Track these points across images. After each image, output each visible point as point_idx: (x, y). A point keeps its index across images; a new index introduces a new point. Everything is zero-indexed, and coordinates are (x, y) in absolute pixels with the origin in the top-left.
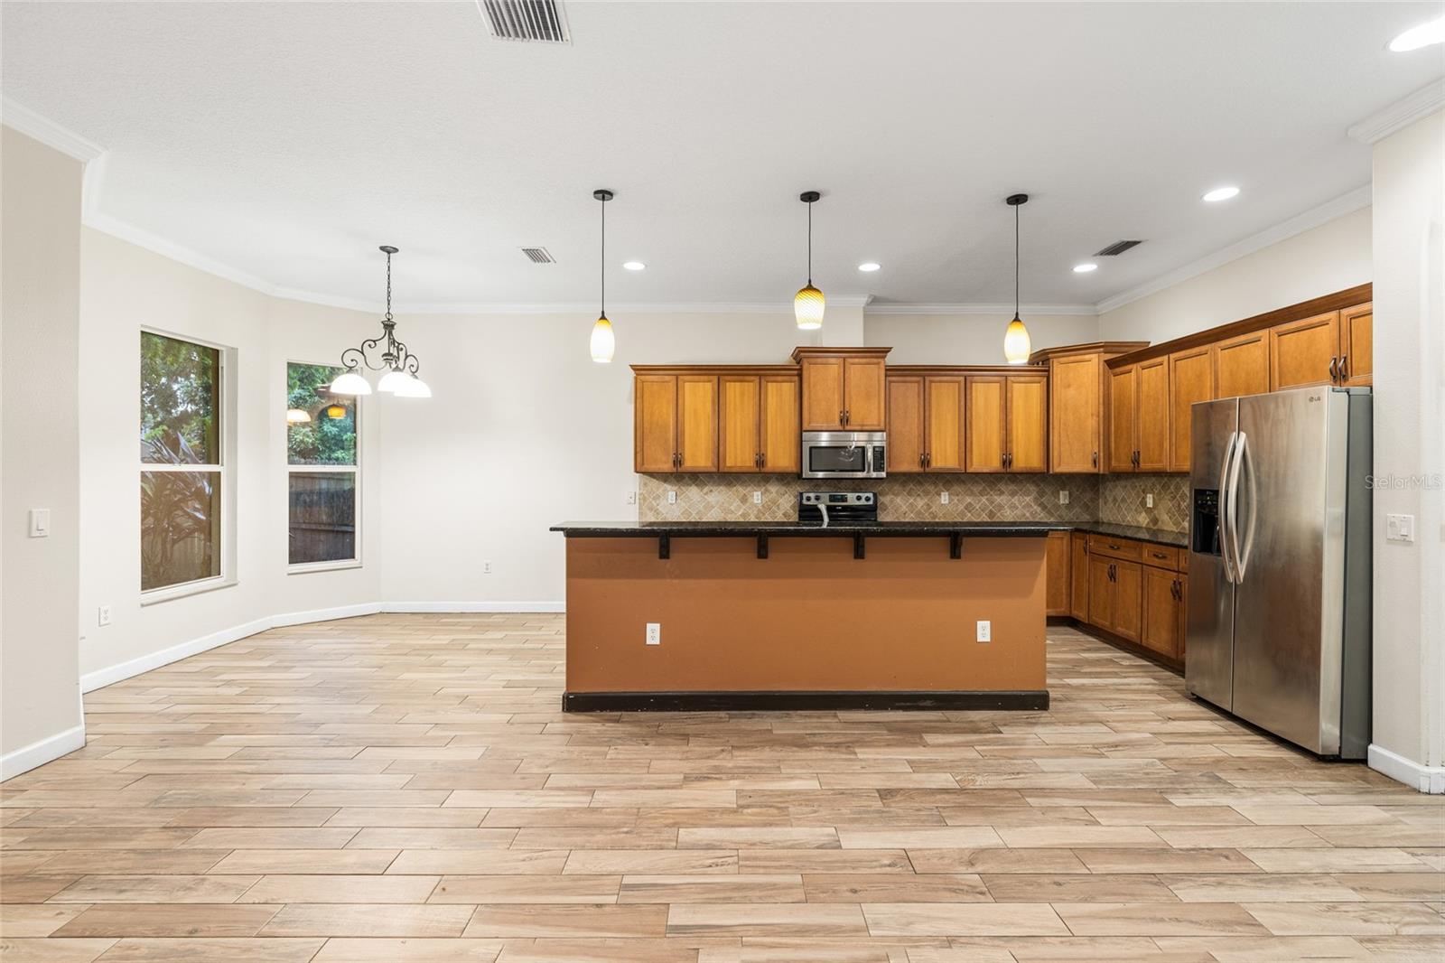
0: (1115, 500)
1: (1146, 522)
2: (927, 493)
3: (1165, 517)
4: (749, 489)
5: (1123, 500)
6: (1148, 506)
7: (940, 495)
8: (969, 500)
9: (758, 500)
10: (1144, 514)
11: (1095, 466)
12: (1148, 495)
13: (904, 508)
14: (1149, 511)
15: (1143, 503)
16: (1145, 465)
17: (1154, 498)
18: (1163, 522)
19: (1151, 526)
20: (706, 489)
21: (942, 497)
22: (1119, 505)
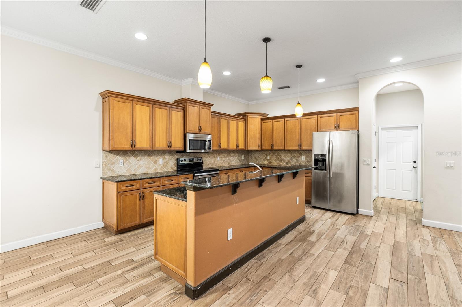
0: (255, 157)
1: (267, 163)
2: (214, 157)
3: (274, 162)
4: (157, 157)
5: (258, 157)
6: (268, 159)
7: (217, 157)
8: (224, 159)
9: (161, 162)
10: (266, 161)
11: (259, 148)
12: (268, 156)
13: (208, 163)
14: (268, 160)
15: (266, 158)
16: (275, 148)
17: (270, 157)
18: (273, 163)
19: (269, 164)
20: (139, 158)
21: (218, 158)
22: (257, 159)
